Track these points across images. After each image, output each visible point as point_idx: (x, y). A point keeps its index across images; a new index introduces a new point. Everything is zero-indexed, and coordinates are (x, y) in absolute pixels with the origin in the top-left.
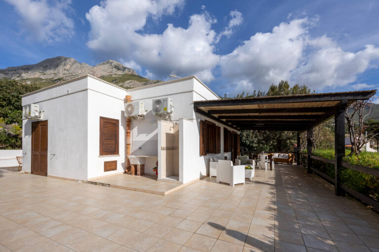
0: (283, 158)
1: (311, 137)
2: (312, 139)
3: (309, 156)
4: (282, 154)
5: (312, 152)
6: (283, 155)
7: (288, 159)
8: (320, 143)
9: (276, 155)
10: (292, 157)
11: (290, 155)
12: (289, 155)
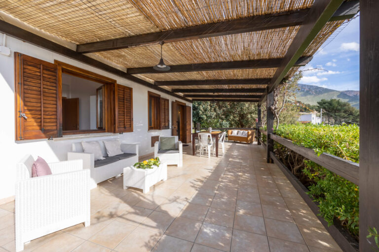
0: (242, 136)
1: (272, 105)
2: (273, 108)
3: (269, 135)
4: (242, 131)
5: (274, 129)
6: (243, 133)
7: (247, 138)
8: (284, 117)
9: (235, 132)
10: (252, 134)
11: (250, 132)
12: (248, 132)
